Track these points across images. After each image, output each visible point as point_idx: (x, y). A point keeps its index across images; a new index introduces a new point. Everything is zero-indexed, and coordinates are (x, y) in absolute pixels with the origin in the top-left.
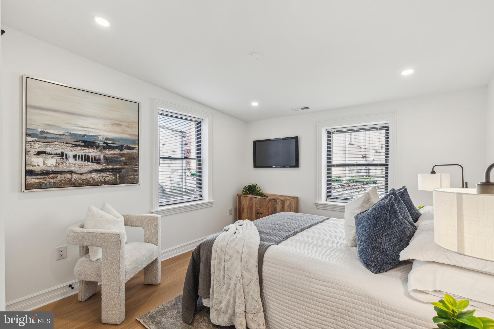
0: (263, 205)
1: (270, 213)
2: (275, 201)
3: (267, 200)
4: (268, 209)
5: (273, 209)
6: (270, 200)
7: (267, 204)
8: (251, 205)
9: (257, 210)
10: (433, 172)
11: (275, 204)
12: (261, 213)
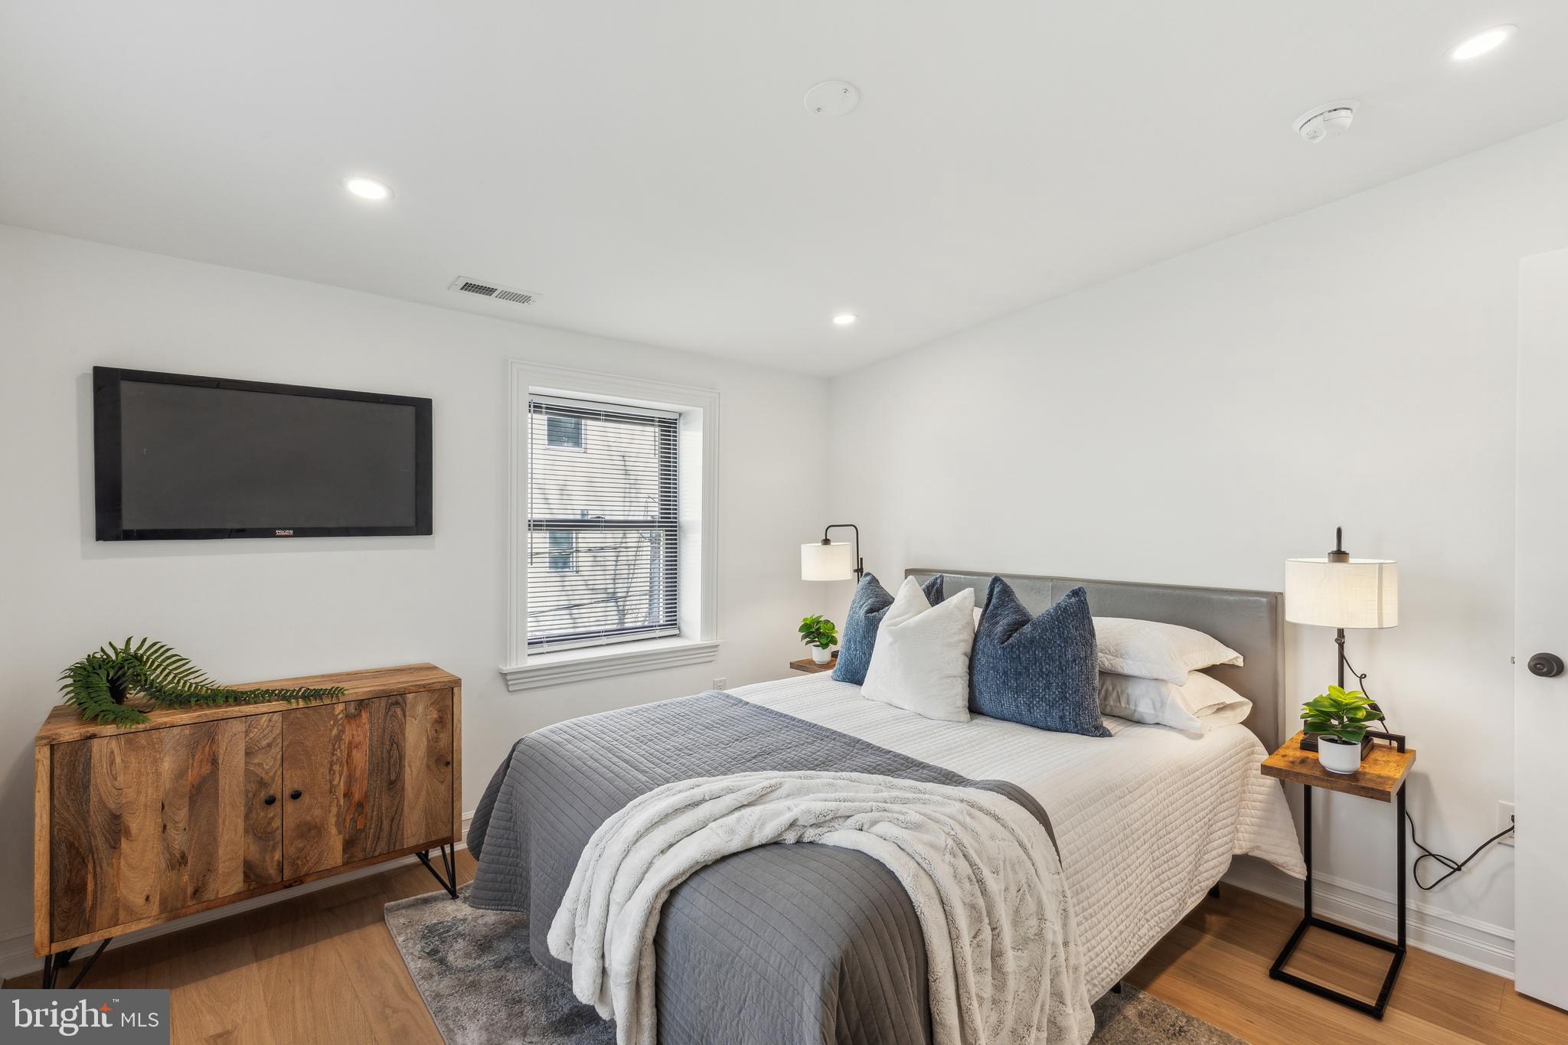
0: (307, 743)
1: (358, 772)
2: (392, 704)
3: (340, 708)
4: (349, 755)
5: (383, 743)
6: (362, 704)
7: (342, 731)
8: (206, 769)
9: (262, 784)
10: (826, 542)
11: (394, 716)
12: (296, 796)
